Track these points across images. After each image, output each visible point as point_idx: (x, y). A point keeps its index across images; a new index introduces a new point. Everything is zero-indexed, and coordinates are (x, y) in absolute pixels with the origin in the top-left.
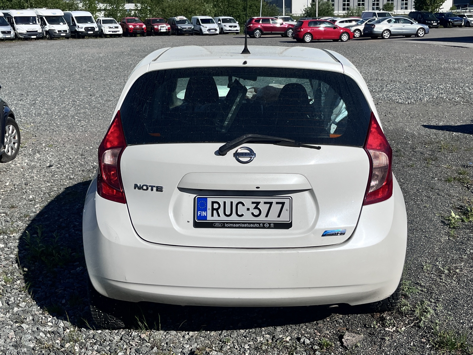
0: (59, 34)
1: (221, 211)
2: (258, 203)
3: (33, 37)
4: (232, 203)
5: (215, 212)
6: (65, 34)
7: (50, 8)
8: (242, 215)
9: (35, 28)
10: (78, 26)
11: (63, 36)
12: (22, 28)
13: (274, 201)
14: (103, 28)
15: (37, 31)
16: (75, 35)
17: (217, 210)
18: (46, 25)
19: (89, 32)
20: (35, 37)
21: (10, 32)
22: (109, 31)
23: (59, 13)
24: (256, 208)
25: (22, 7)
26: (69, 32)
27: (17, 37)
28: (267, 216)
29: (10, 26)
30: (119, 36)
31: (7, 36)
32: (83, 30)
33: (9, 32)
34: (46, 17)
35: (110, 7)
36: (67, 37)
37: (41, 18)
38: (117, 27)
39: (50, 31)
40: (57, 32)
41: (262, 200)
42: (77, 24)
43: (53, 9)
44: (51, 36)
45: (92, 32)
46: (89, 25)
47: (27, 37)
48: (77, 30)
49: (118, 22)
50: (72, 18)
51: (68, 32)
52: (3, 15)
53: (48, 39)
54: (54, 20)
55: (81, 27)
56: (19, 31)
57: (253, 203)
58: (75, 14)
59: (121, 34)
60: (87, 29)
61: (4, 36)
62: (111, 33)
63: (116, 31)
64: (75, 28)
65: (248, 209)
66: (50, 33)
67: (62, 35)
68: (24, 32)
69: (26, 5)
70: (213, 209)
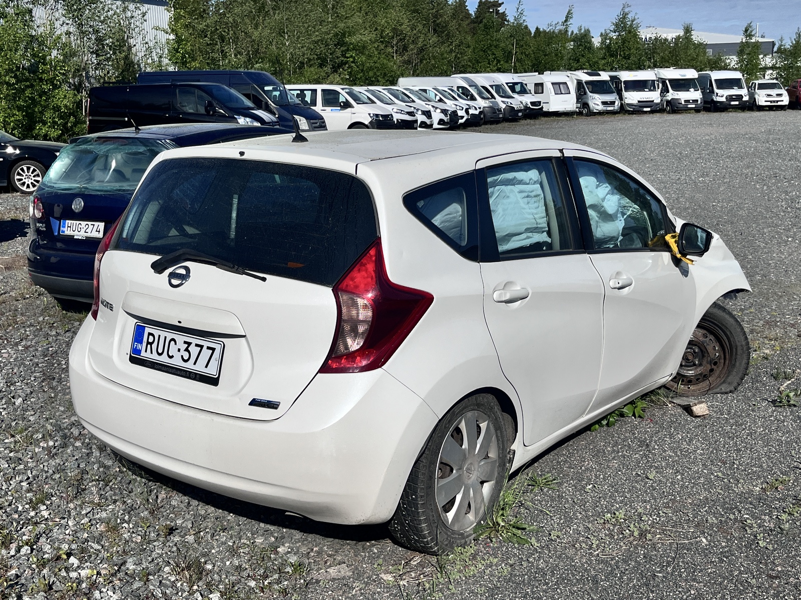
0: (686, 106)
1: (154, 346)
2: (189, 344)
3: (645, 109)
4: (166, 337)
5: (149, 346)
6: (694, 106)
7: (681, 68)
8: (172, 357)
9: (650, 97)
10: (717, 94)
11: (691, 109)
12: (633, 97)
13: (206, 344)
14: (756, 96)
15: (653, 101)
16: (710, 106)
17: (151, 344)
18: (668, 92)
19: (733, 103)
20: (649, 109)
21: (615, 102)
22: (766, 101)
23: (691, 74)
24: (187, 350)
25: (640, 67)
26: (701, 103)
27: (624, 110)
28: (195, 364)
29: (616, 94)
30: (782, 108)
31: (609, 109)
32: (724, 99)
33: (613, 103)
34: (670, 80)
35: (782, 64)
36: (697, 110)
37: (663, 81)
38: (780, 95)
39: (672, 101)
40: (683, 103)
41: (194, 340)
42: (716, 90)
43: (685, 68)
44: (674, 108)
45: (737, 103)
46: (735, 91)
47: (638, 110)
48: (715, 100)
49: (784, 86)
50: (711, 81)
51: (699, 102)
52: (609, 79)
53: (669, 113)
54: (681, 85)
55: (722, 95)
56: (627, 101)
57: (185, 342)
58: (716, 75)
59: (786, 105)
60: (730, 98)
61: (605, 108)
62: (769, 104)
63: (777, 101)
64: (712, 96)
65: (179, 350)
66: (672, 104)
67: (689, 106)
68: (635, 102)
69: (647, 63)
70: (148, 343)
